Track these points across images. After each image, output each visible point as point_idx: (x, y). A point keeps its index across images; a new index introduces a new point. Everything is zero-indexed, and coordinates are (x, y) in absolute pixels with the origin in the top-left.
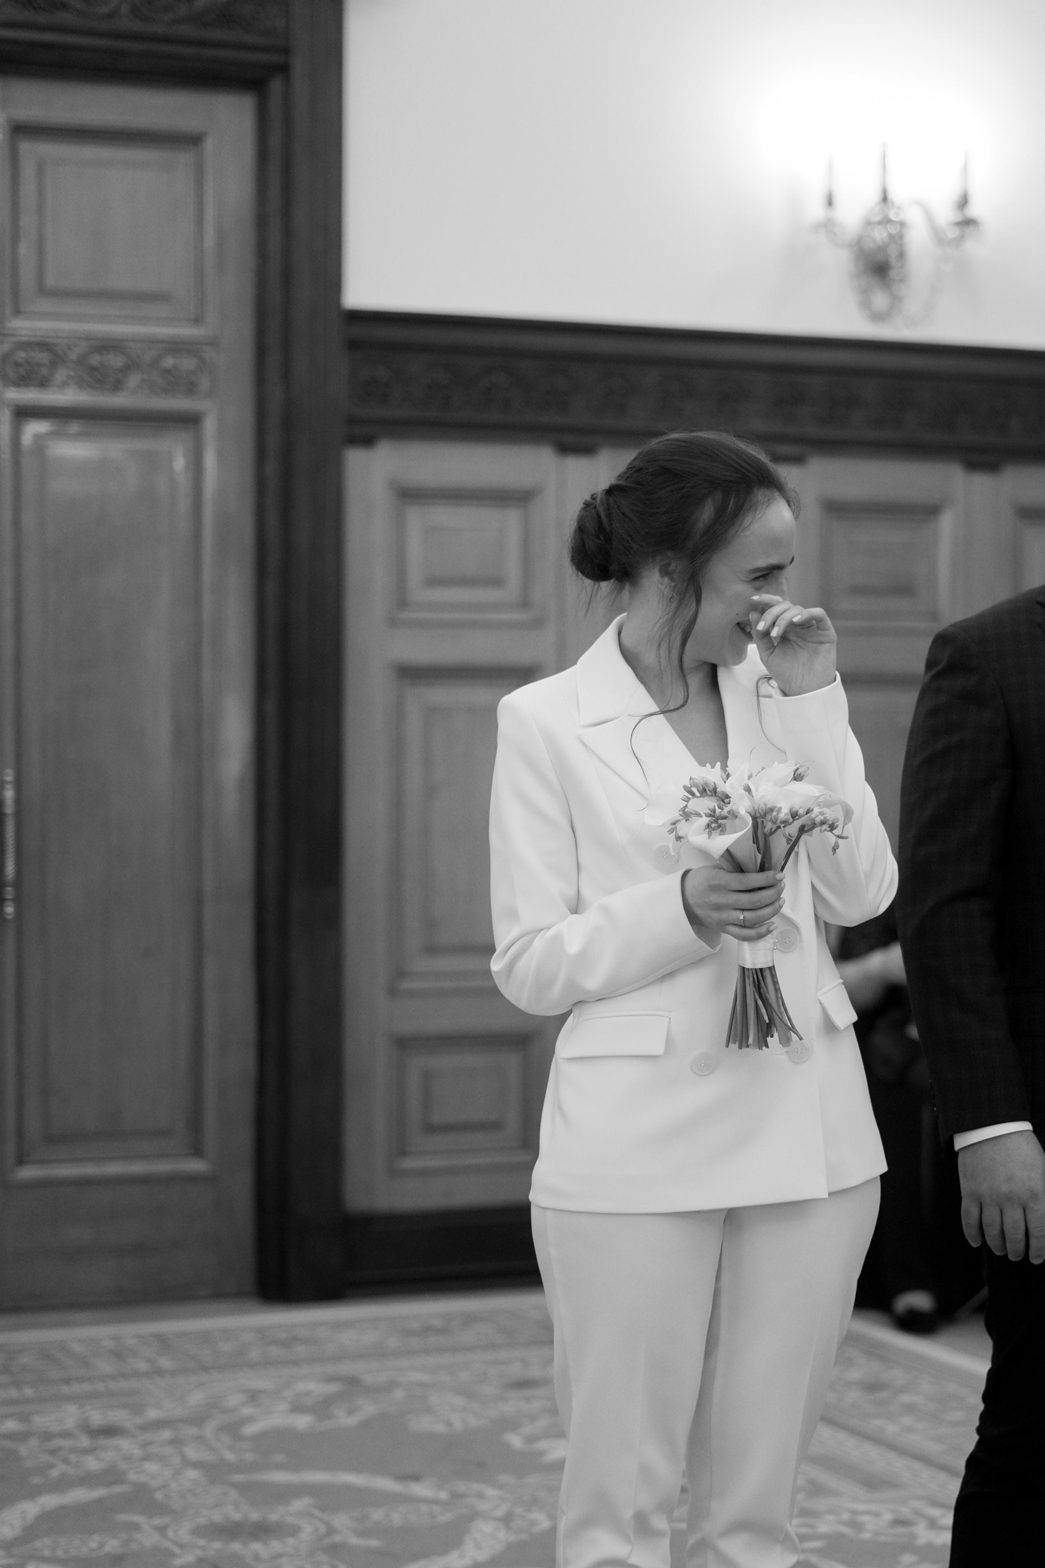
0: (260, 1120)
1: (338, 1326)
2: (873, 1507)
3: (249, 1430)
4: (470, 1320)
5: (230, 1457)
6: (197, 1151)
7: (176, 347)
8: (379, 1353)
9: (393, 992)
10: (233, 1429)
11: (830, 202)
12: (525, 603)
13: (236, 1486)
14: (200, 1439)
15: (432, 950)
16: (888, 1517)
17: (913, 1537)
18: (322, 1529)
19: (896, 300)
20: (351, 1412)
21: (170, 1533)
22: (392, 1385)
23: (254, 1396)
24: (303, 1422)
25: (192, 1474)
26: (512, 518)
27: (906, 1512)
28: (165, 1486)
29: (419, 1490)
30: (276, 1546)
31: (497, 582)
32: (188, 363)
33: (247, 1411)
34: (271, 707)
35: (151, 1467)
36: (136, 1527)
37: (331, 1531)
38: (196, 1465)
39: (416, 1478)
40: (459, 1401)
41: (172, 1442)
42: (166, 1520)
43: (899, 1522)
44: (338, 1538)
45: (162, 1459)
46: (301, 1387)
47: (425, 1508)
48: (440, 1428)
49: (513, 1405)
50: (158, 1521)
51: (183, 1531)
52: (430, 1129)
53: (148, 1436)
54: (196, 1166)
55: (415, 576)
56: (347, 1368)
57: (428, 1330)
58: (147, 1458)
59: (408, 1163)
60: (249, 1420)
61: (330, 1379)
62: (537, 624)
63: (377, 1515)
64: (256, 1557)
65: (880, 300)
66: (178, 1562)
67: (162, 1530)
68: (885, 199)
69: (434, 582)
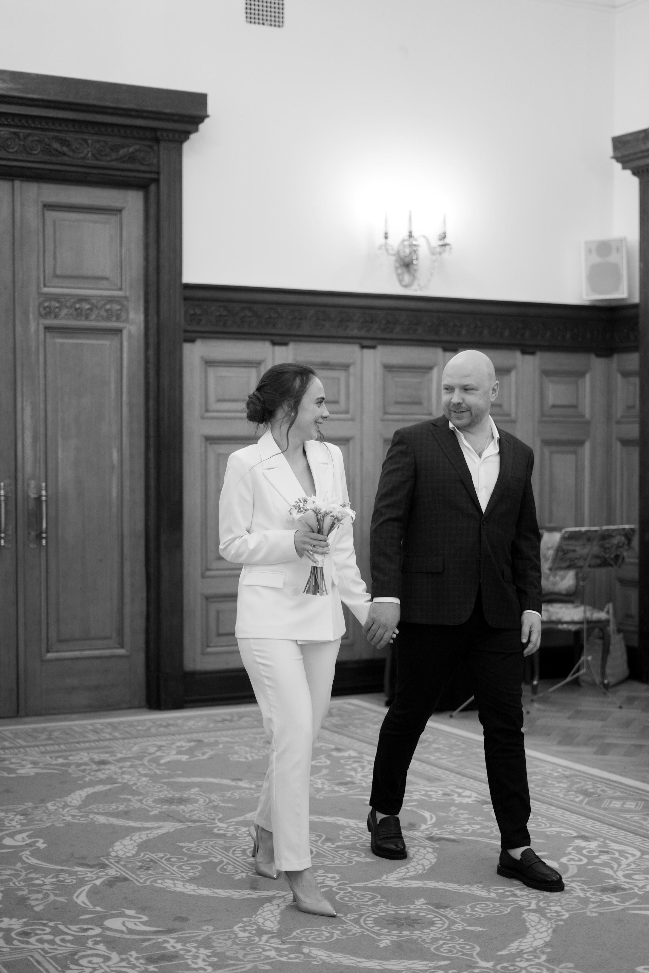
0: (147, 632)
1: (188, 719)
2: (433, 789)
3: (162, 761)
4: (241, 716)
5: (158, 772)
6: (122, 647)
7: (111, 300)
8: (206, 730)
9: (203, 576)
10: (156, 761)
11: (387, 237)
13: (165, 783)
14: (143, 765)
16: (441, 792)
17: (454, 800)
18: (208, 800)
19: (414, 277)
20: (203, 754)
21: (144, 802)
22: (217, 743)
23: (160, 748)
24: (184, 758)
25: (145, 779)
26: (253, 372)
27: (448, 791)
28: (135, 784)
29: (242, 784)
30: (190, 807)
32: (117, 307)
33: (158, 754)
34: (152, 455)
35: (127, 777)
36: (129, 800)
37: (211, 801)
38: (146, 775)
39: (240, 780)
40: (247, 749)
41: (131, 766)
42: (142, 797)
43: (445, 794)
44: (216, 804)
45: (130, 773)
46: (179, 744)
47: (247, 791)
48: (243, 760)
50: (137, 798)
51: (150, 802)
52: (219, 635)
53: (121, 764)
54: (122, 651)
55: (212, 398)
56: (195, 736)
57: (224, 720)
58: (123, 773)
59: (209, 650)
60: (161, 757)
61: (190, 741)
63: (229, 794)
64: (184, 811)
65: (407, 278)
66: (151, 814)
67: (141, 801)
68: (411, 236)
69: (219, 401)
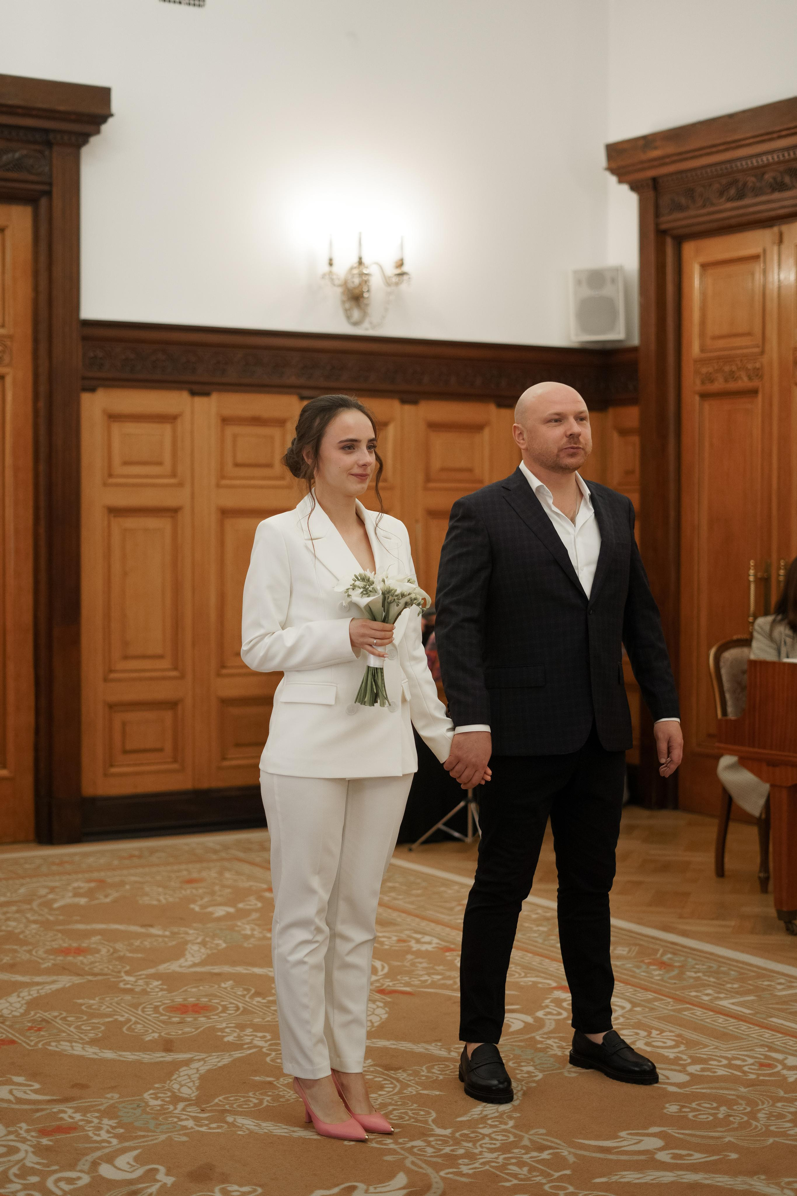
0: (36, 748)
3: (56, 905)
4: (152, 851)
5: (51, 918)
6: (4, 767)
8: (109, 868)
9: (106, 680)
10: (48, 904)
11: (331, 264)
12: (174, 475)
13: (58, 931)
14: (32, 909)
15: (126, 658)
18: (111, 950)
19: (365, 314)
20: (106, 896)
21: (34, 953)
22: (122, 883)
23: (52, 890)
24: (83, 901)
25: (34, 926)
26: (167, 428)
28: (23, 932)
29: (154, 931)
30: (90, 958)
31: (160, 463)
33: (51, 896)
34: (42, 531)
35: (13, 924)
36: (15, 951)
37: (116, 950)
38: (35, 922)
39: (151, 926)
40: (160, 890)
41: (17, 912)
42: (30, 947)
44: (122, 954)
45: (15, 920)
46: (76, 885)
47: (160, 939)
48: (155, 903)
49: (188, 891)
50: (25, 948)
51: (41, 952)
52: (125, 752)
53: (5, 909)
54: (4, 773)
55: (117, 460)
56: (96, 875)
57: (131, 856)
58: (8, 919)
59: (114, 770)
60: (55, 900)
61: (89, 881)
62: (181, 485)
63: (137, 943)
64: (83, 963)
65: (356, 314)
66: (43, 966)
67: (30, 952)
68: (360, 262)
69: (126, 463)
